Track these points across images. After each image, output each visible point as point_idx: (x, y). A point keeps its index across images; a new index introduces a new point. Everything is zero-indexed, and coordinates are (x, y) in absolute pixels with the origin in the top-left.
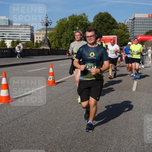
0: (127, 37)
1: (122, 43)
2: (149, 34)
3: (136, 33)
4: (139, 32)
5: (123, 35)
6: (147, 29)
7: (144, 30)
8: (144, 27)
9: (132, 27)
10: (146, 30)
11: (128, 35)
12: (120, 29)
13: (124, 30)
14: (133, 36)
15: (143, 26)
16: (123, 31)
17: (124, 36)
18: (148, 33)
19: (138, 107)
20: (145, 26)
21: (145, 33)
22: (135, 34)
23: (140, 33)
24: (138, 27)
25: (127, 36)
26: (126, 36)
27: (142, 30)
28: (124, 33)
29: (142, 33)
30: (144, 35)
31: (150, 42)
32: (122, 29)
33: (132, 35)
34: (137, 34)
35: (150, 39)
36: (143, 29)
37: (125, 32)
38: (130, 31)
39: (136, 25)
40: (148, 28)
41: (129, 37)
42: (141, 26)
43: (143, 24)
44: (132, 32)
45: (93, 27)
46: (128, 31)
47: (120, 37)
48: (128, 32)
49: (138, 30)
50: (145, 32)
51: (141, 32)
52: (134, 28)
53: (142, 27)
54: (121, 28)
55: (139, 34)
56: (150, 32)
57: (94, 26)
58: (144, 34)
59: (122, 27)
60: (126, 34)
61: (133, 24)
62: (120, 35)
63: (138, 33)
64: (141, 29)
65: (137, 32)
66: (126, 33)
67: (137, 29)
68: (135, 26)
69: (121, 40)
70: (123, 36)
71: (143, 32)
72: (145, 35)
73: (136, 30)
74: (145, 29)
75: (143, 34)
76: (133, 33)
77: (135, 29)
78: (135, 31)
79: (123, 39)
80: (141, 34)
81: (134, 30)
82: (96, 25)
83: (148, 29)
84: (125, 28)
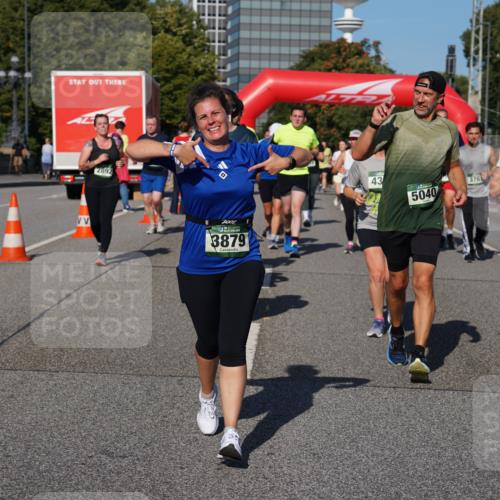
0: (204, 77)
1: (177, 111)
2: (316, 65)
3: (250, 56)
4: (265, 50)
5: (179, 67)
6: (305, 36)
7: (290, 43)
8: (290, 28)
9: (226, 22)
10: (300, 42)
11: (205, 66)
12: (162, 34)
13: (187, 40)
14: (236, 72)
15: (286, 20)
16: (180, 44)
17: (187, 73)
18: (313, 60)
19: (266, 470)
20: (295, 21)
21: (297, 60)
22: (244, 64)
23: (270, 57)
24: (261, 27)
25: (203, 73)
26: (197, 73)
27: (280, 42)
28: (185, 56)
29: (280, 57)
30: (291, 68)
31: (324, 106)
32: (175, 34)
33: (229, 67)
34: (255, 64)
35: (322, 91)
36: (285, 35)
37: (189, 49)
38: (217, 44)
39: (251, 26)
40: (310, 28)
41: (214, 78)
42: (276, 20)
43: (287, 6)
44: (229, 53)
45: (13, 19)
46: (205, 48)
47: (167, 80)
48: (210, 50)
49: (261, 42)
50: (295, 50)
51: (275, 50)
52: (237, 28)
53: (280, 27)
54: (168, 31)
55: (265, 64)
56: (325, 51)
57: (17, 15)
58: (292, 64)
59: (171, 21)
60: (198, 63)
61: (230, 10)
62: (164, 66)
63: (260, 57)
64: (275, 35)
65: (255, 49)
66: (196, 56)
67: (256, 34)
68: (244, 19)
69: (170, 93)
70: (179, 70)
71: (285, 50)
72: (300, 68)
73: (250, 41)
74: (295, 36)
75: (285, 65)
76: (236, 57)
77: (244, 34)
78: (243, 49)
79: (179, 87)
80: (275, 65)
81: (237, 42)
82: (29, 10)
83: (315, 36)
84: (191, 27)
